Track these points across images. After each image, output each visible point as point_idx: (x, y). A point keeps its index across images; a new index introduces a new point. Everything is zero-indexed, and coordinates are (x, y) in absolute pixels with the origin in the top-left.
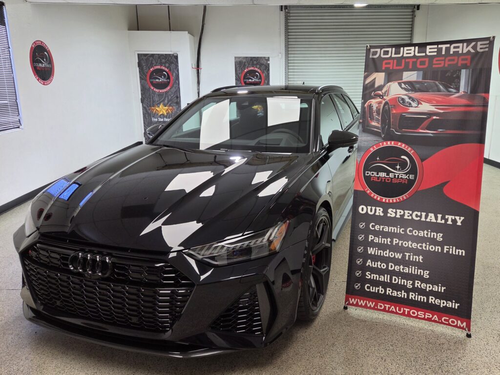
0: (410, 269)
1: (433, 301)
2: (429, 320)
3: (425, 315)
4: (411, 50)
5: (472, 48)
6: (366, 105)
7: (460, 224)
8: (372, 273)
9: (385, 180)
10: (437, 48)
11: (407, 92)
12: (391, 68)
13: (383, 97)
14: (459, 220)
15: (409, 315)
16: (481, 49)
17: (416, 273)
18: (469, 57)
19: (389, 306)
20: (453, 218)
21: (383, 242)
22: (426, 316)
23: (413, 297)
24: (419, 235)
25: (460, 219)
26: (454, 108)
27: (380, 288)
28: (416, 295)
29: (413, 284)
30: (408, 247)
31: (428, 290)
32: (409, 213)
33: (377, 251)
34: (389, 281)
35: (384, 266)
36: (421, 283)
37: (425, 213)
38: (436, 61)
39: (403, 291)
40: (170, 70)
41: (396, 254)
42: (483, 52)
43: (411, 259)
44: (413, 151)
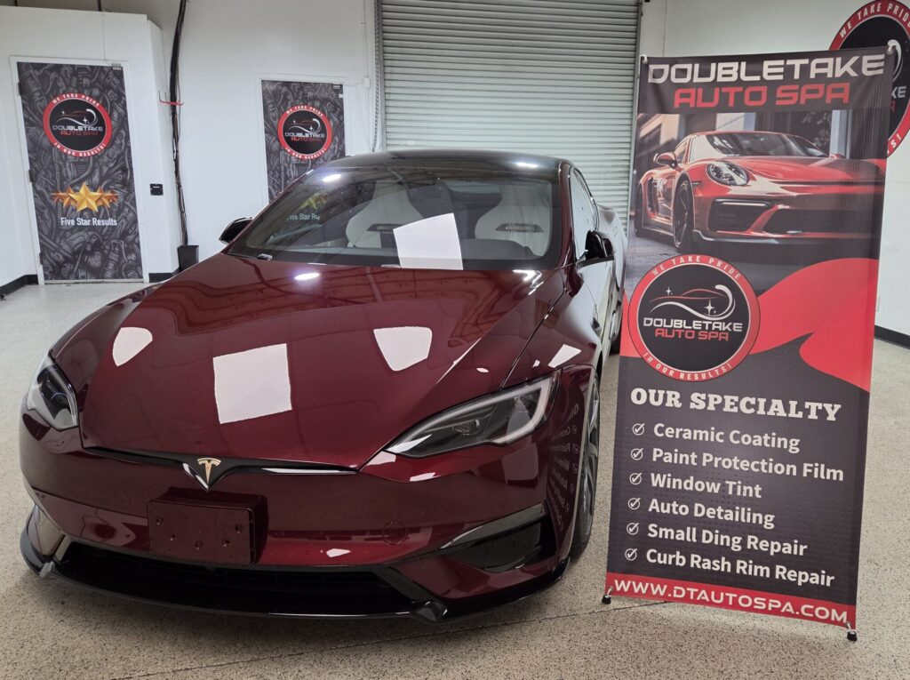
0: (737, 513)
1: (782, 574)
2: (776, 612)
3: (767, 603)
4: (731, 68)
5: (853, 67)
6: (641, 181)
7: (834, 419)
8: (661, 525)
9: (683, 334)
10: (785, 66)
11: (725, 155)
12: (692, 105)
13: (676, 165)
14: (832, 411)
15: (736, 606)
16: (869, 69)
17: (749, 521)
18: (847, 86)
19: (696, 590)
20: (820, 408)
21: (681, 462)
22: (770, 606)
23: (743, 568)
24: (754, 443)
25: (833, 408)
26: (818, 188)
27: (678, 556)
28: (748, 564)
29: (743, 543)
30: (732, 468)
31: (772, 554)
32: (732, 400)
33: (669, 480)
34: (694, 540)
35: (684, 510)
36: (759, 541)
37: (765, 400)
38: (783, 92)
39: (723, 559)
40: (104, 104)
41: (708, 484)
42: (873, 77)
43: (739, 494)
44: (738, 275)
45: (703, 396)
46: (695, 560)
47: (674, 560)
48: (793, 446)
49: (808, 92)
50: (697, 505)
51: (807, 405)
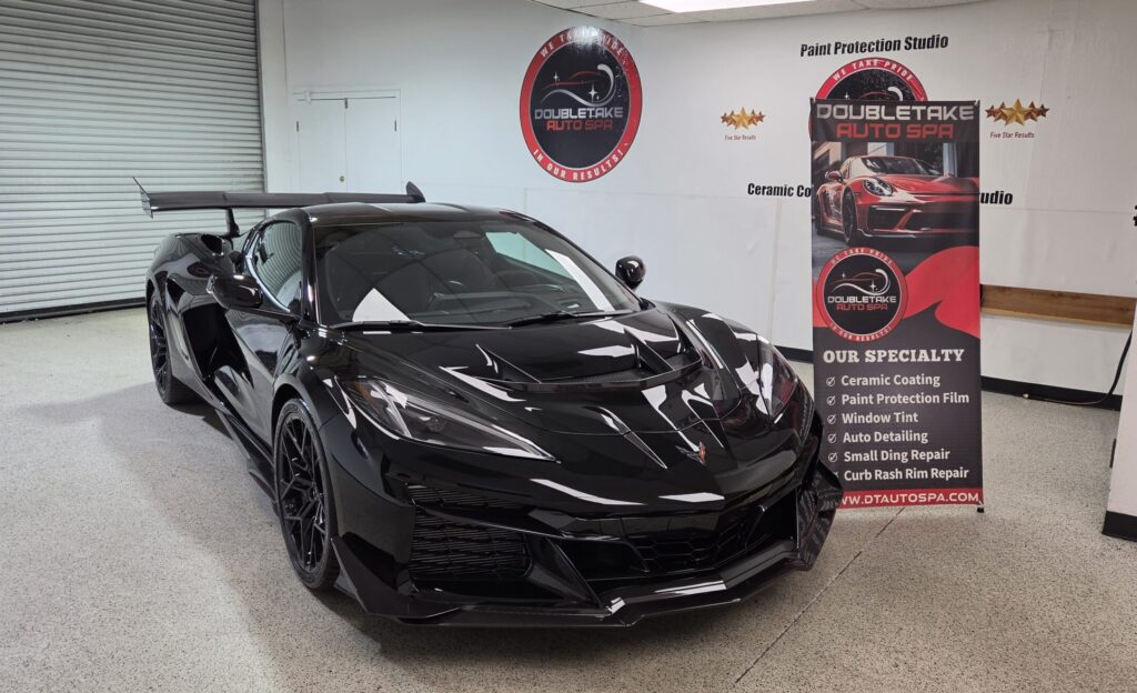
0: (903, 435)
1: (936, 474)
3: (927, 496)
4: (875, 110)
5: (954, 113)
6: (818, 193)
7: (960, 360)
8: (852, 452)
9: (856, 307)
11: (876, 174)
12: (850, 136)
13: (842, 181)
16: (964, 115)
17: (911, 439)
19: (880, 496)
20: (951, 353)
21: (862, 402)
22: (929, 498)
23: (910, 474)
24: (911, 383)
25: (959, 352)
26: (938, 198)
27: (866, 473)
28: (913, 471)
29: (909, 457)
30: (897, 403)
31: (928, 461)
32: (894, 353)
33: (855, 417)
34: (876, 459)
35: (867, 438)
36: (919, 453)
37: (915, 351)
38: (912, 129)
39: (897, 470)
41: (882, 416)
42: (967, 121)
43: (903, 421)
44: (891, 261)
45: (874, 352)
46: (878, 474)
47: (864, 476)
48: (936, 382)
49: (928, 129)
50: (876, 433)
51: (943, 351)
